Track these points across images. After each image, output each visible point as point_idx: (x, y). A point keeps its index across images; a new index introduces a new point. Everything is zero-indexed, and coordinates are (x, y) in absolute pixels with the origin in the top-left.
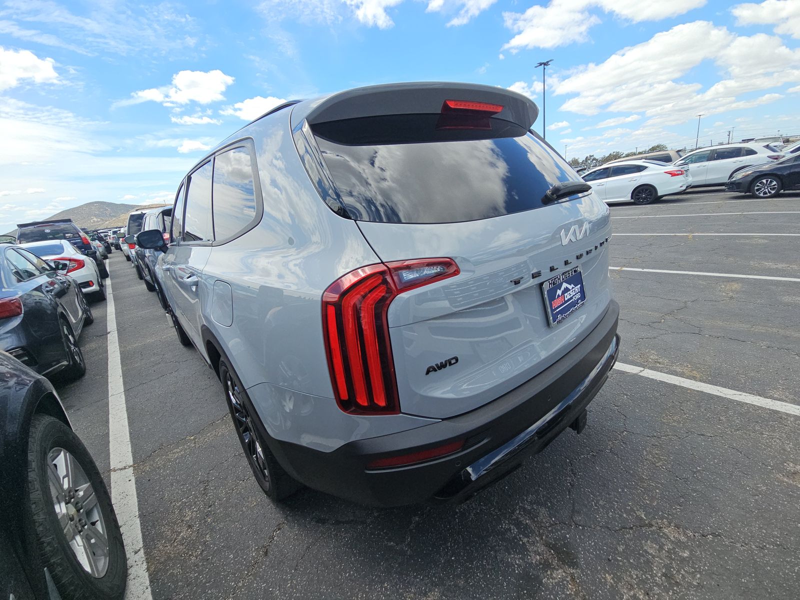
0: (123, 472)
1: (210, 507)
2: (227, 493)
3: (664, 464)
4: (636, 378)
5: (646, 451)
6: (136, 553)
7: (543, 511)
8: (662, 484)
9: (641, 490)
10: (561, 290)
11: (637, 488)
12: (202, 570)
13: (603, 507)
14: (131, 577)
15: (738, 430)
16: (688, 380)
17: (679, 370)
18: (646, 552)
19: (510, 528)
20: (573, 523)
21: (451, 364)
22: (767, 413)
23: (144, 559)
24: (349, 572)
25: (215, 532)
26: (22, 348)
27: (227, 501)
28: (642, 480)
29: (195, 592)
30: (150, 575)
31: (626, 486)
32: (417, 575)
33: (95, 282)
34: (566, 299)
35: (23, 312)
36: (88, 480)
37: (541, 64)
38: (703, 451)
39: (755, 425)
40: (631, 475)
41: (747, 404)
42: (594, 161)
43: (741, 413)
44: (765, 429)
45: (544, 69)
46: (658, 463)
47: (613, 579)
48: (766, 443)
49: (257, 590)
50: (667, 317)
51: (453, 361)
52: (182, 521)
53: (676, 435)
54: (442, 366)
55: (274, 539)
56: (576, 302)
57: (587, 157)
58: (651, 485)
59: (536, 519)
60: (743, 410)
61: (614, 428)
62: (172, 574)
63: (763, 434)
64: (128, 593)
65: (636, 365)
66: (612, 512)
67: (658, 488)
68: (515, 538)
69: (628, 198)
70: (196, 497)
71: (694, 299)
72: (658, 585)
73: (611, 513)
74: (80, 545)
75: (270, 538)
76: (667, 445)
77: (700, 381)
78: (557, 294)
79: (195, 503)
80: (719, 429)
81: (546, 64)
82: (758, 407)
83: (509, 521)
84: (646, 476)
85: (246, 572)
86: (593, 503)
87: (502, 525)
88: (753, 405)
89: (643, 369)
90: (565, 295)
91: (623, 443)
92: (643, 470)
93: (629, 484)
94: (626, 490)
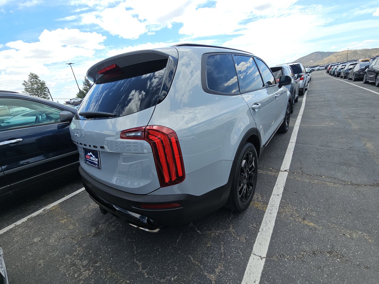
9: (108, 269)
13: (107, 250)
18: (85, 260)
28: (112, 272)
40: (117, 267)
47: (84, 246)
58: (108, 275)
67: (106, 278)
72: (74, 260)
73: (104, 252)
84: (114, 275)
86: (110, 246)
92: (118, 275)
93: (113, 264)
94: (110, 262)
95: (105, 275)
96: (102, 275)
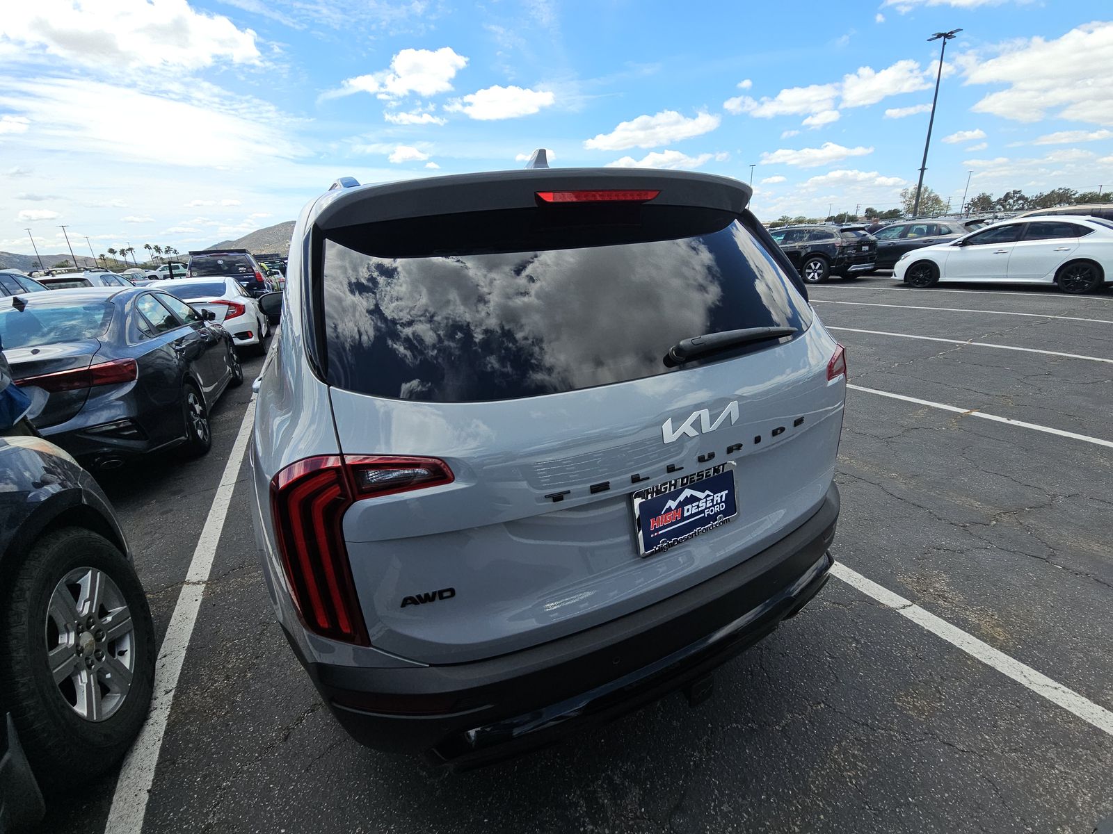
0: (195, 587)
1: (257, 658)
2: (280, 646)
3: (857, 776)
4: (891, 615)
5: (840, 746)
6: (167, 693)
7: (636, 792)
8: (835, 808)
9: (796, 807)
10: (678, 501)
11: (791, 802)
12: (217, 736)
13: (725, 815)
14: (151, 721)
15: (1016, 751)
16: (979, 641)
17: (973, 619)
19: (579, 802)
20: (668, 826)
21: (441, 598)
22: (1082, 732)
23: (170, 703)
24: (360, 795)
25: (248, 692)
26: (131, 419)
27: (276, 656)
28: (806, 792)
29: (201, 760)
30: (168, 725)
31: (776, 794)
32: (432, 828)
33: (255, 333)
34: (686, 514)
35: (137, 378)
36: (125, 602)
37: (939, 36)
38: (934, 773)
39: (1051, 748)
40: (795, 776)
41: (1058, 707)
42: (1021, 202)
43: (1039, 722)
44: (1062, 760)
45: (945, 43)
46: (847, 771)
48: (1051, 785)
49: (259, 781)
50: (1005, 518)
51: (445, 594)
52: (224, 667)
53: (904, 734)
54: (428, 598)
55: (301, 722)
56: (713, 518)
57: (1008, 194)
58: (816, 804)
59: (619, 801)
60: (1045, 716)
61: (807, 692)
62: (188, 732)
63: (1054, 768)
64: (140, 741)
65: (901, 595)
66: (733, 827)
67: (824, 812)
68: (577, 819)
69: (1048, 279)
70: (249, 641)
71: (1073, 490)
74: (83, 681)
75: (297, 720)
76: (879, 745)
77: (1001, 649)
78: (667, 506)
79: (244, 649)
80: (984, 740)
81: (946, 36)
82: (1074, 716)
83: (581, 792)
84: (817, 787)
85: (257, 755)
86: (713, 804)
87: (570, 795)
88: (1066, 711)
89: (909, 603)
90: (686, 508)
91: (810, 721)
92: (817, 775)
93: (783, 791)
94: (774, 800)
95: (816, 816)
96: (815, 824)
